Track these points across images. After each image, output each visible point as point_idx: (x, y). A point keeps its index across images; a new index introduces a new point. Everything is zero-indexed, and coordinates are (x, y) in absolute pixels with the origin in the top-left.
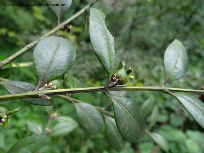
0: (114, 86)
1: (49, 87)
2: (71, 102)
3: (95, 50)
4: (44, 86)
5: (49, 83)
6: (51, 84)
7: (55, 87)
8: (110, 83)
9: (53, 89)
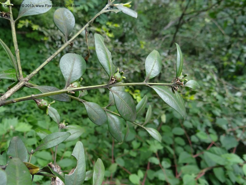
0: (113, 84)
1: (73, 87)
2: (81, 102)
3: (100, 62)
4: (69, 86)
5: (72, 84)
6: (73, 85)
7: (76, 86)
8: (110, 82)
9: (75, 87)
